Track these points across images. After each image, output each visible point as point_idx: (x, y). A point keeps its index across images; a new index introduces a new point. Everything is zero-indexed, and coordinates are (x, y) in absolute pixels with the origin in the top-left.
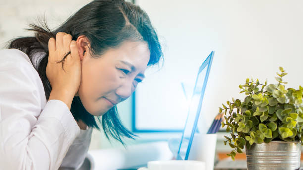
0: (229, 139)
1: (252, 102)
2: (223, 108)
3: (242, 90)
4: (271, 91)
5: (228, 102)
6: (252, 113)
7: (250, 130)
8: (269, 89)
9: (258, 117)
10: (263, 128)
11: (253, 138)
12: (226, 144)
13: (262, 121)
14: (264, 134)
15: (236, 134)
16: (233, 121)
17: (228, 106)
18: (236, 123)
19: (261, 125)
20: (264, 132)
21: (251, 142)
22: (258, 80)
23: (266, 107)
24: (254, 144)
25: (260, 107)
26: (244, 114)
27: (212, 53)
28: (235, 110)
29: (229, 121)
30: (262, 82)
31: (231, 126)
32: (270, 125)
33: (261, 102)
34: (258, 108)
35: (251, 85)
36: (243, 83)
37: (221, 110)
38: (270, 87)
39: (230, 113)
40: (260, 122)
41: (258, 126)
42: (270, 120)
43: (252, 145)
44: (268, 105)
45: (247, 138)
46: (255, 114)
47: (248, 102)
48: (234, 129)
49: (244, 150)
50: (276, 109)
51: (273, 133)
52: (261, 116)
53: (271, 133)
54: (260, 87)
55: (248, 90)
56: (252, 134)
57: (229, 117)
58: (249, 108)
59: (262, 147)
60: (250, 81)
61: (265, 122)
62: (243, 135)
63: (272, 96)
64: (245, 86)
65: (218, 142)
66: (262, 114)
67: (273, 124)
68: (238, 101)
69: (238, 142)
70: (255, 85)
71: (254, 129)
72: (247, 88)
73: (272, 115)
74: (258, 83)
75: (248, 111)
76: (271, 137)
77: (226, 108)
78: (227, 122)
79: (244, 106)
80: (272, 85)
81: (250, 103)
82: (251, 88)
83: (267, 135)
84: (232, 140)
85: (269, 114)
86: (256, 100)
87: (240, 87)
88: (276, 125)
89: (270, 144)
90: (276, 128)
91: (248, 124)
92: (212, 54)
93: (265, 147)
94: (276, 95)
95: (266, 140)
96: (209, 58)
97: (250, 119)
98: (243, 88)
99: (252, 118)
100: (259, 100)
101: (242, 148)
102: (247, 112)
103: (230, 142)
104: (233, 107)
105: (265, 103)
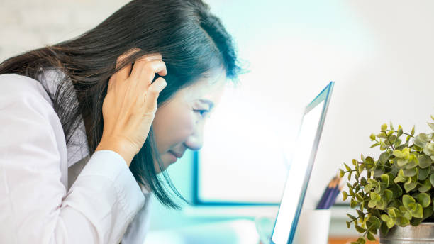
0: (354, 219)
1: (390, 161)
2: (345, 170)
3: (375, 142)
4: (421, 144)
5: (354, 161)
6: (392, 179)
7: (389, 205)
8: (418, 142)
9: (401, 184)
10: (410, 202)
11: (394, 218)
12: (349, 226)
13: (407, 190)
14: (411, 212)
15: (365, 211)
16: (360, 191)
17: (353, 168)
18: (365, 193)
19: (405, 198)
20: (411, 208)
21: (391, 224)
22: (400, 127)
23: (413, 170)
24: (395, 227)
25: (404, 169)
26: (379, 179)
27: (331, 83)
28: (364, 174)
29: (354, 190)
30: (407, 130)
31: (358, 198)
32: (420, 197)
33: (407, 162)
34: (401, 171)
35: (390, 135)
36: (378, 132)
37: (343, 173)
38: (419, 138)
39: (357, 179)
40: (404, 193)
41: (400, 198)
42: (420, 190)
43: (391, 229)
44: (418, 166)
45: (384, 218)
46: (396, 181)
47: (384, 161)
48: (362, 203)
49: (377, 236)
50: (429, 173)
51: (425, 209)
52: (406, 184)
53: (421, 211)
54: (403, 139)
55: (385, 142)
56: (392, 210)
57: (356, 184)
58: (387, 170)
59: (406, 232)
60: (389, 128)
61: (411, 193)
62: (376, 213)
63: (423, 153)
64: (381, 136)
65: (334, 221)
66: (407, 181)
67: (424, 196)
68: (369, 159)
69: (368, 223)
70: (396, 134)
71: (395, 203)
72: (383, 140)
73: (422, 182)
74: (401, 132)
75: (386, 175)
76: (422, 217)
77: (350, 171)
78: (351, 192)
79: (379, 168)
80: (423, 135)
81: (388, 163)
82: (390, 139)
83: (416, 213)
84: (359, 220)
85: (418, 181)
86: (398, 158)
87: (373, 138)
88: (429, 197)
89: (419, 227)
90: (430, 202)
91: (385, 195)
92: (330, 86)
93: (411, 232)
94: (429, 150)
95: (414, 222)
96: (327, 89)
97: (388, 188)
98: (377, 138)
99: (392, 186)
100: (404, 159)
101: (376, 233)
102: (384, 177)
103: (356, 222)
104: (362, 169)
105: (412, 162)
